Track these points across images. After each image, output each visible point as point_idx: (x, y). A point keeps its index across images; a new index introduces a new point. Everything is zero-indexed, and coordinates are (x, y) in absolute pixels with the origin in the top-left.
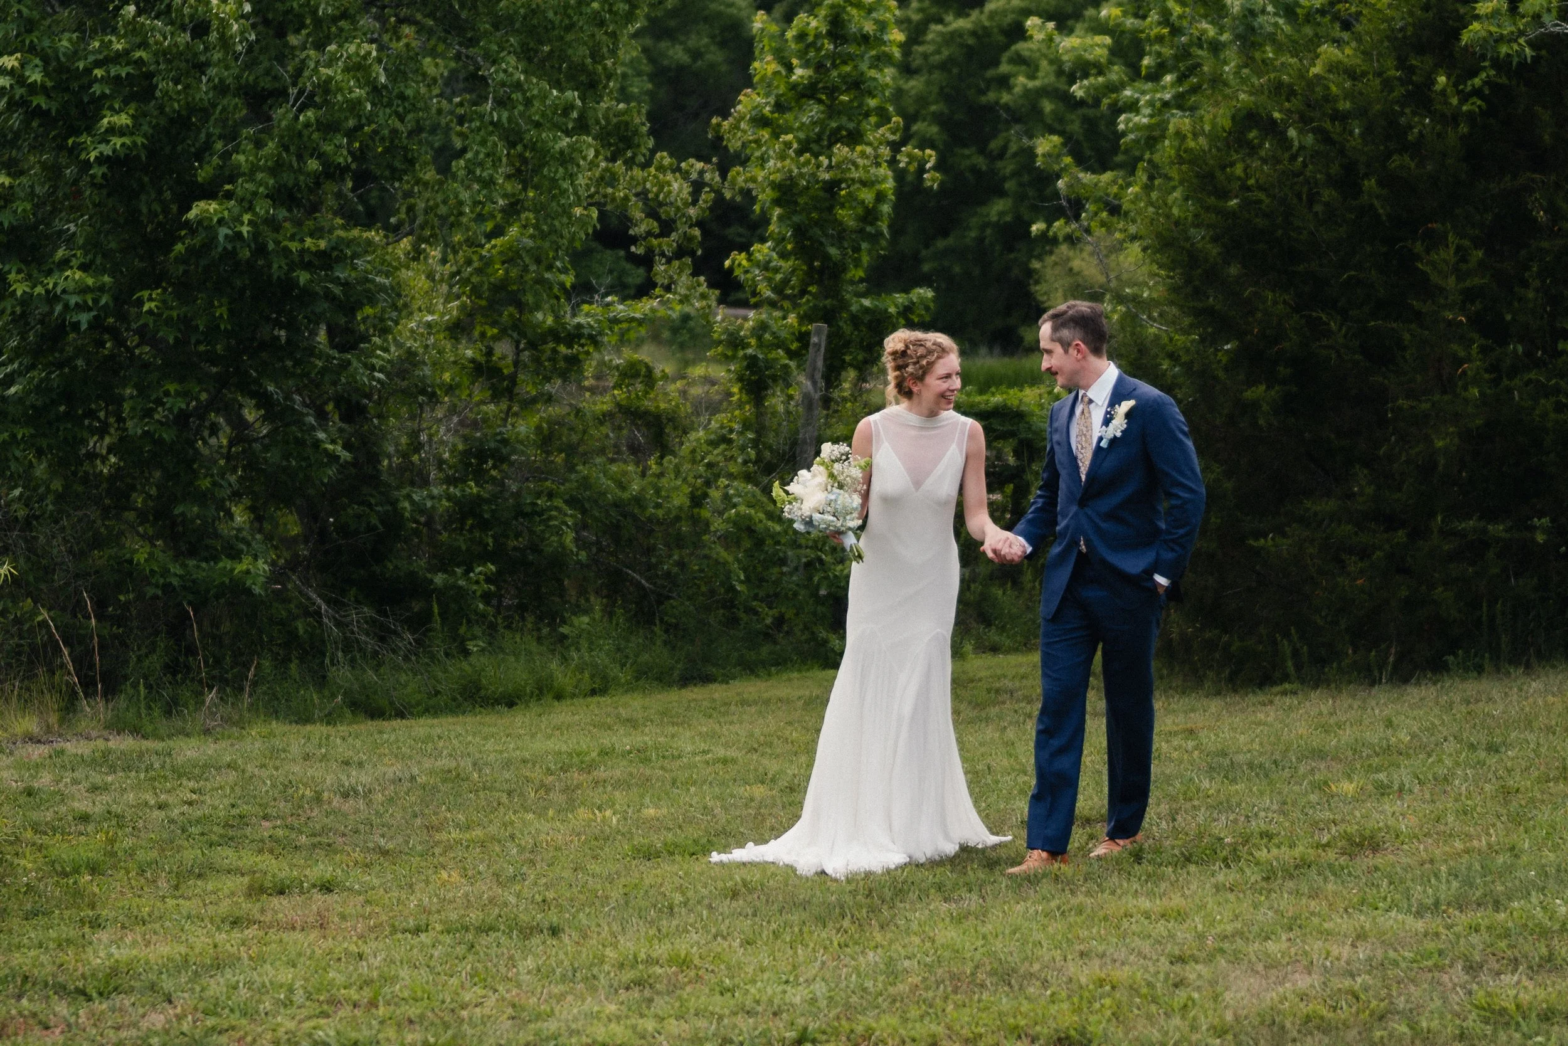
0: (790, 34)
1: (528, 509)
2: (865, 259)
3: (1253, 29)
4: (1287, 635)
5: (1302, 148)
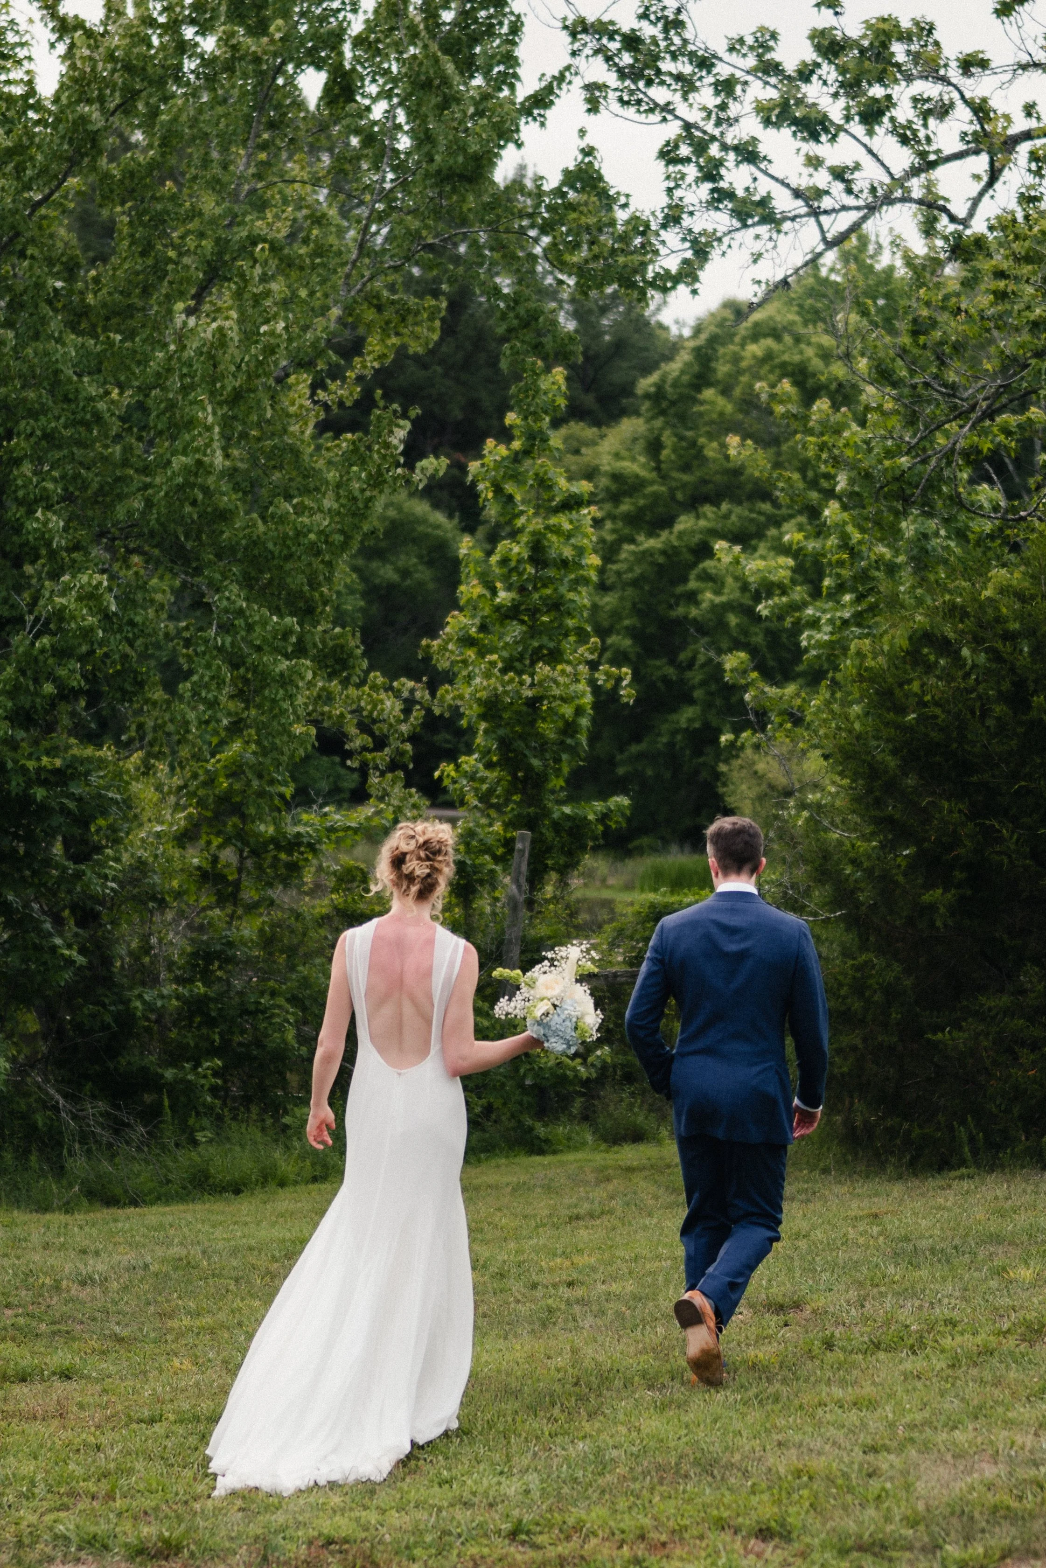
0: (494, 559)
1: (252, 1008)
2: (566, 770)
3: (927, 552)
4: (963, 1122)
5: (974, 666)
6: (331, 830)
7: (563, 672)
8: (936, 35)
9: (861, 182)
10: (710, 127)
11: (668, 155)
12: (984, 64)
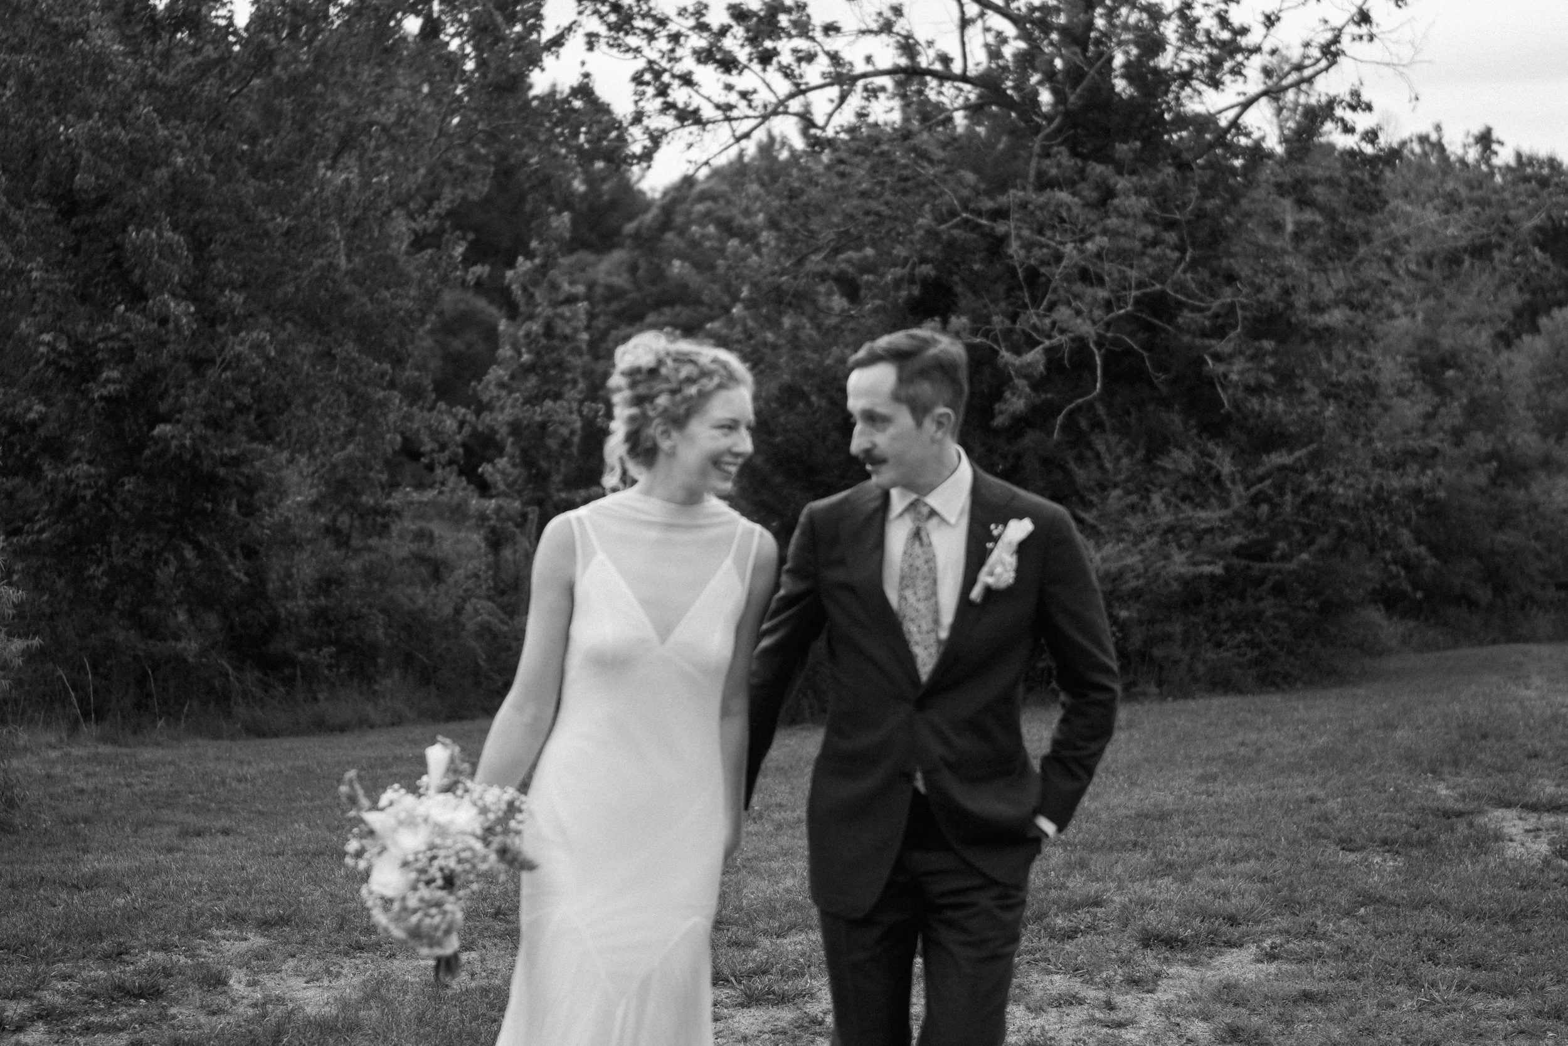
0: (521, 333)
1: (356, 614)
2: (563, 469)
3: (798, 338)
6: (411, 503)
7: (562, 407)
8: (809, 10)
9: (757, 100)
10: (664, 63)
11: (637, 79)
12: (838, 30)
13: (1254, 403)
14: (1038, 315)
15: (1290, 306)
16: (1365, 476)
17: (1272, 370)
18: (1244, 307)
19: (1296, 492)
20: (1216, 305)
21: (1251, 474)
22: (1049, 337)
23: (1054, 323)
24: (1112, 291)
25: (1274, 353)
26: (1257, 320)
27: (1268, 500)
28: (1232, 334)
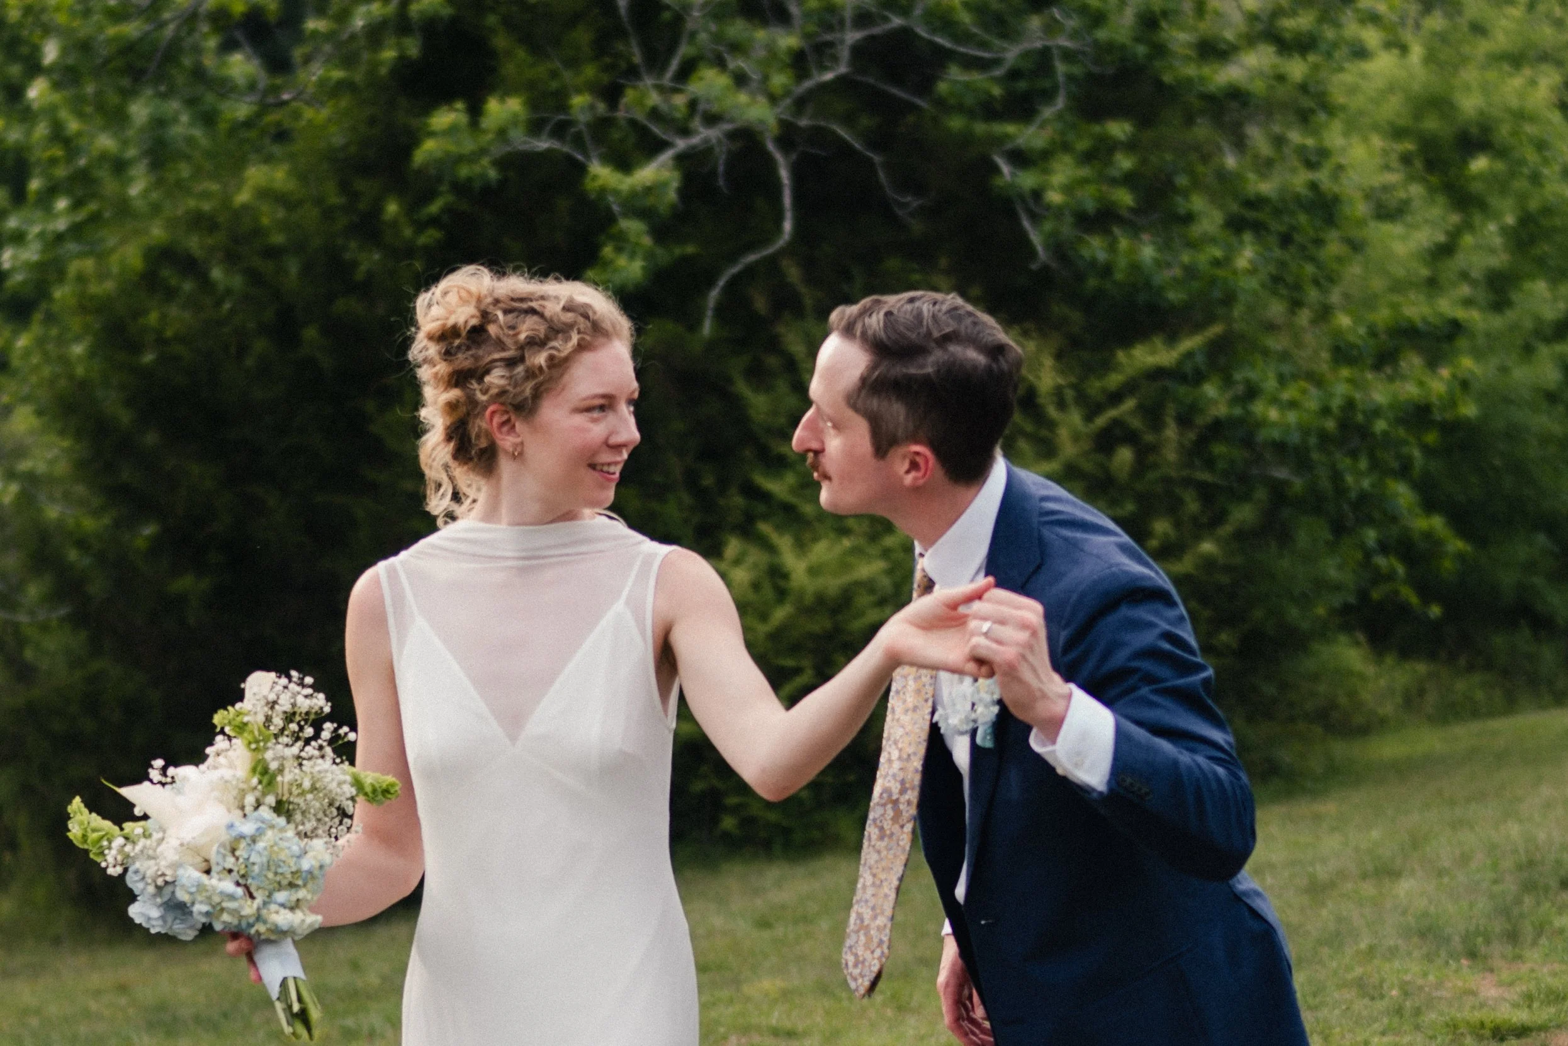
3: (165, 143)
5: (228, 291)
13: (1095, 247)
14: (660, 89)
15: (1160, 50)
16: (1316, 380)
17: (1129, 180)
18: (1068, 56)
19: (1184, 421)
20: (1012, 54)
21: (1095, 387)
22: (685, 132)
23: (693, 104)
24: (807, 36)
25: (1131, 146)
26: (1092, 79)
27: (1131, 438)
28: (1048, 112)
